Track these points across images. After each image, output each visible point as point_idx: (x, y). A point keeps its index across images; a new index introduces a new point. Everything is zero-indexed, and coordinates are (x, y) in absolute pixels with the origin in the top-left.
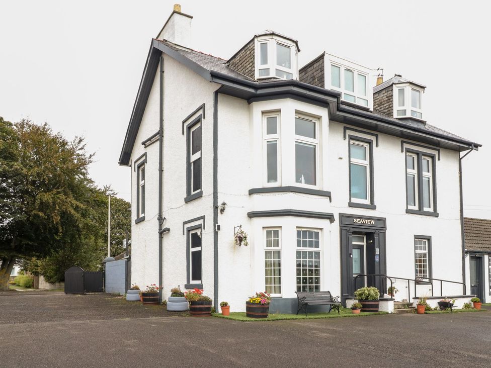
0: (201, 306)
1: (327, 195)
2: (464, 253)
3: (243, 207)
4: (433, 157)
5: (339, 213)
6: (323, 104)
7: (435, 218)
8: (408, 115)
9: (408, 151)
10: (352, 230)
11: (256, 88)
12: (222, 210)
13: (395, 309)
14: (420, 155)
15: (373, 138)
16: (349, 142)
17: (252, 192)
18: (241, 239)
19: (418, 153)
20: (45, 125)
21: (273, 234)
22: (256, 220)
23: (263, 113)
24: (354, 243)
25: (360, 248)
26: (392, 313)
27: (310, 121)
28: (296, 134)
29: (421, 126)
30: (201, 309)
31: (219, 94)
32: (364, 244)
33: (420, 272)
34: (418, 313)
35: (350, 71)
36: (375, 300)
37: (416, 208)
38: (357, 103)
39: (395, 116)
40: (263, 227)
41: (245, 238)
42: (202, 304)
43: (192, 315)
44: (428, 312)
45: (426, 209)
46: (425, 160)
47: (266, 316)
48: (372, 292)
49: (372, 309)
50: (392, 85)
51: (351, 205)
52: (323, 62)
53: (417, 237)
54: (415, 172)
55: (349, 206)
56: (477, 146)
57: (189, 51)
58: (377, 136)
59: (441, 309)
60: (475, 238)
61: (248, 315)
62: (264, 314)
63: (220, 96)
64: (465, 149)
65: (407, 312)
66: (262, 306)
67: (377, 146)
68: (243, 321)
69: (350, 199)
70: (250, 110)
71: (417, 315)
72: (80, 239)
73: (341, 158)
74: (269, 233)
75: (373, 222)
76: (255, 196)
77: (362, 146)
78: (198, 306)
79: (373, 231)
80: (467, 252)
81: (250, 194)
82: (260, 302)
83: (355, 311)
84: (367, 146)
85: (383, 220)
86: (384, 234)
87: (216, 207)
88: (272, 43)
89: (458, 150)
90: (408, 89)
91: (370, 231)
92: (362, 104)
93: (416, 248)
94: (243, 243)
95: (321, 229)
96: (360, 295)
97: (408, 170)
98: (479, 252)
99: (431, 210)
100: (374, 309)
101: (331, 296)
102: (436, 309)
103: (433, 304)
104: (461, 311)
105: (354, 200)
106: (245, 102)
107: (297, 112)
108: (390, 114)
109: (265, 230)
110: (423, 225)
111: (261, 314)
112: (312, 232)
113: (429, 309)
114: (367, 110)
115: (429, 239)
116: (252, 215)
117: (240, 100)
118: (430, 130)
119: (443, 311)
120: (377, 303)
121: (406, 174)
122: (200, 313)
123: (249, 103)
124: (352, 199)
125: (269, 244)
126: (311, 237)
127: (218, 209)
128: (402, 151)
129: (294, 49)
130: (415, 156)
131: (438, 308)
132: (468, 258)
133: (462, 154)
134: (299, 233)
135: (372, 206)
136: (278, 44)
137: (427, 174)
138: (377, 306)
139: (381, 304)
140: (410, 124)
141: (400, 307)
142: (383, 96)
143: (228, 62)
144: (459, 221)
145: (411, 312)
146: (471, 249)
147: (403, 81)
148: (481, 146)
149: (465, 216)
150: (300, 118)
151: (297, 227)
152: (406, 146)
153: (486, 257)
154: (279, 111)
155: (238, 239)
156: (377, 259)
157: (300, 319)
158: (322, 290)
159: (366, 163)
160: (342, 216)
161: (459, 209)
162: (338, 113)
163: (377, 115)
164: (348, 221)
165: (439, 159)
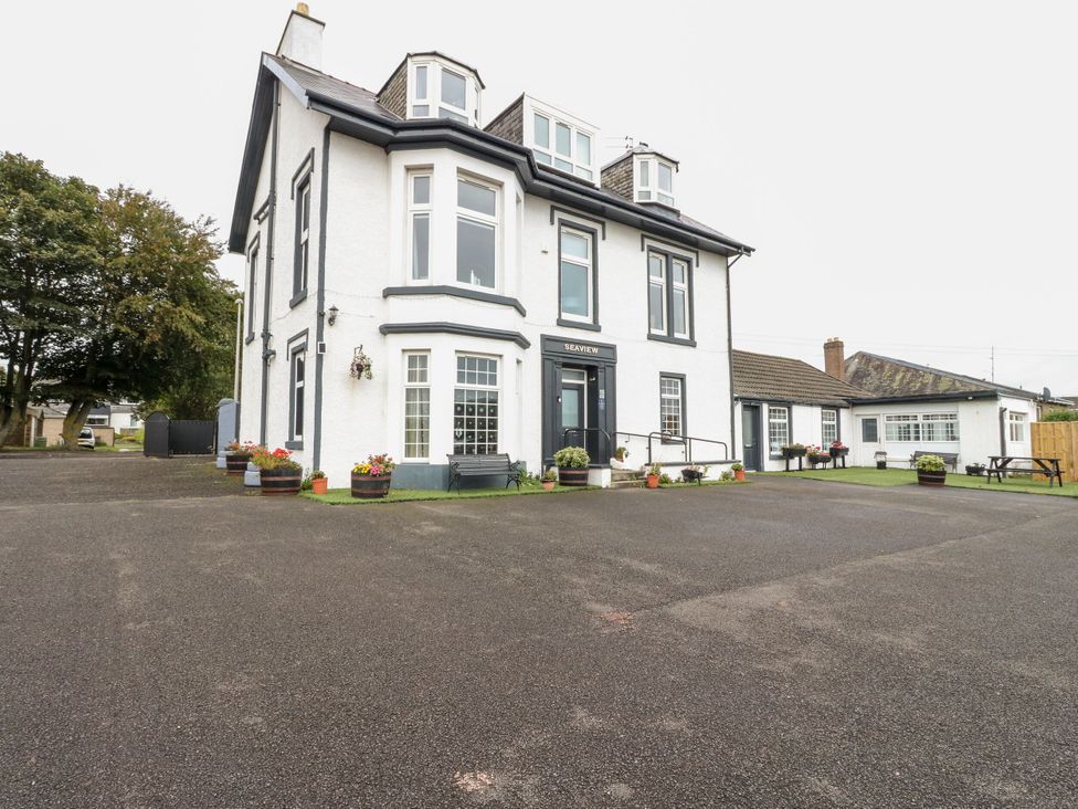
0: (277, 479)
1: (513, 304)
2: (734, 400)
3: (371, 316)
4: (689, 262)
5: (542, 335)
6: (508, 164)
7: (692, 349)
8: (654, 199)
9: (651, 249)
10: (561, 360)
11: (396, 128)
12: (332, 320)
13: (612, 480)
14: (670, 257)
15: (598, 227)
16: (559, 230)
17: (389, 293)
18: (361, 368)
19: (666, 255)
20: (149, 194)
21: (417, 362)
22: (393, 339)
23: (408, 169)
24: (564, 381)
25: (579, 388)
26: (607, 488)
27: (487, 188)
28: (459, 205)
29: (672, 217)
30: (276, 484)
31: (332, 133)
32: (585, 382)
33: (670, 426)
34: (648, 487)
35: (565, 126)
36: (580, 467)
37: (664, 333)
38: (574, 174)
39: (636, 199)
40: (404, 351)
41: (369, 366)
42: (279, 475)
43: (265, 493)
44: (663, 485)
45: (677, 335)
46: (678, 267)
47: (381, 496)
48: (575, 455)
49: (575, 482)
50: (631, 156)
51: (561, 323)
52: (522, 108)
53: (663, 375)
54: (663, 280)
55: (558, 324)
56: (748, 250)
57: (317, 74)
58: (603, 224)
59: (685, 481)
60: (753, 380)
61: (354, 494)
62: (378, 492)
63: (333, 135)
64: (733, 253)
65: (632, 486)
66: (374, 479)
67: (604, 238)
68: (332, 504)
69: (560, 315)
70: (388, 162)
71: (645, 490)
72: (208, 372)
73: (545, 252)
74: (412, 361)
75: (595, 350)
76: (391, 299)
77: (581, 237)
78: (272, 479)
79: (595, 364)
80: (736, 399)
81: (385, 297)
82: (369, 471)
83: (545, 485)
84: (589, 237)
85: (612, 348)
86: (614, 368)
87: (321, 315)
88: (435, 69)
89: (725, 254)
90: (654, 162)
91: (592, 364)
92: (584, 176)
93: (662, 391)
94: (364, 373)
95: (501, 356)
96: (561, 459)
97: (651, 277)
98: (754, 399)
99: (686, 337)
100: (579, 482)
101: (509, 462)
102: (678, 481)
103: (674, 474)
104: (714, 484)
105: (566, 316)
106: (380, 151)
107: (460, 171)
108: (630, 197)
109: (407, 355)
110: (673, 358)
111: (373, 492)
112: (485, 360)
113: (665, 480)
114: (592, 186)
115: (682, 378)
116: (387, 330)
117: (370, 147)
118: (686, 223)
119: (688, 484)
120: (583, 472)
121: (649, 283)
122: (275, 489)
123: (388, 153)
124: (563, 314)
125: (411, 377)
126: (483, 367)
127: (325, 318)
128: (643, 250)
129: (471, 81)
130: (663, 259)
131: (682, 480)
132: (739, 407)
133: (731, 259)
134: (461, 361)
135: (595, 327)
136: (444, 70)
137: (680, 285)
138: (585, 477)
139: (592, 473)
140: (654, 211)
141: (625, 477)
142: (620, 171)
143: (378, 96)
144: (727, 354)
145: (637, 486)
146: (744, 395)
147: (647, 150)
148: (754, 250)
149: (733, 347)
150: (467, 182)
151: (457, 351)
152: (648, 242)
153: (765, 408)
154: (430, 167)
155: (355, 368)
156: (601, 405)
157: (442, 499)
158: (499, 451)
159: (588, 262)
160: (546, 339)
161: (727, 337)
162: (536, 182)
163: (605, 194)
164: (556, 347)
165: (698, 266)
